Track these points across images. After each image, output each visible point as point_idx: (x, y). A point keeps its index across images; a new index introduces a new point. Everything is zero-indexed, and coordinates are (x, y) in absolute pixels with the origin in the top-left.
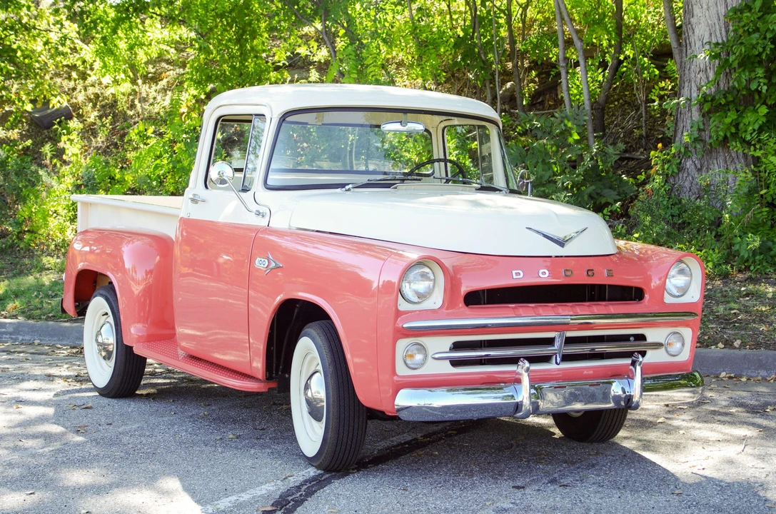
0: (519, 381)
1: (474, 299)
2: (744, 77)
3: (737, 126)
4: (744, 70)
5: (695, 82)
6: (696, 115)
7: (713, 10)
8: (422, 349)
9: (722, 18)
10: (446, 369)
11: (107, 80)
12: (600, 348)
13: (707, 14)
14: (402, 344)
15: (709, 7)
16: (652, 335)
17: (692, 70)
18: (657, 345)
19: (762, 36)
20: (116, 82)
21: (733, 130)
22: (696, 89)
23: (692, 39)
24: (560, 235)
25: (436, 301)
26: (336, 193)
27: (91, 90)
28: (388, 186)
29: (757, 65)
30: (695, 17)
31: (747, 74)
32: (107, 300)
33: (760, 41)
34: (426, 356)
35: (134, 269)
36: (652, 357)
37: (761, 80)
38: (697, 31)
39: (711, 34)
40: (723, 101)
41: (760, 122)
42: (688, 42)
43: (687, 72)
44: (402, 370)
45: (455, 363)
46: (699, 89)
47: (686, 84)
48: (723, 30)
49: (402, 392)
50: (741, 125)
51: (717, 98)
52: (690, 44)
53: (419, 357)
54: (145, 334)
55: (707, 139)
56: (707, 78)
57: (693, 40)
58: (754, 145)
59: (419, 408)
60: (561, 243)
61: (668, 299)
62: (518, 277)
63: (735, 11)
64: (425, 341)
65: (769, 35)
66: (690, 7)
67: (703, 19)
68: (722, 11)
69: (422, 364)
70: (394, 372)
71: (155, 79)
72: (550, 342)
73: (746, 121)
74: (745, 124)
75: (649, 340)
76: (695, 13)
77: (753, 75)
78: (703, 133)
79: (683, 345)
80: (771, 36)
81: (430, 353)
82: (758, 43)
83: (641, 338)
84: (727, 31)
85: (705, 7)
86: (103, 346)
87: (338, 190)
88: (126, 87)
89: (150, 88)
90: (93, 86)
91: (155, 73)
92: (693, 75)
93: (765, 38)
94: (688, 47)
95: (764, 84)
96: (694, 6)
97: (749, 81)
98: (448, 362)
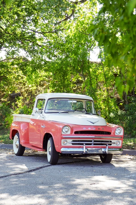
0: (83, 148)
1: (76, 133)
8: (66, 141)
10: (71, 145)
11: (30, 86)
12: (103, 143)
14: (63, 140)
16: (113, 141)
18: (114, 143)
20: (32, 86)
24: (93, 122)
25: (69, 133)
27: (26, 88)
28: (67, 113)
32: (18, 136)
34: (67, 142)
35: (23, 129)
36: (113, 145)
44: (62, 145)
45: (73, 144)
49: (62, 148)
53: (66, 143)
54: (24, 142)
59: (65, 151)
60: (93, 124)
62: (84, 129)
64: (67, 140)
69: (66, 144)
70: (61, 145)
71: (43, 86)
72: (91, 141)
79: (120, 143)
81: (68, 142)
83: (111, 141)
86: (17, 145)
88: (35, 88)
89: (41, 88)
90: (27, 87)
91: (43, 84)
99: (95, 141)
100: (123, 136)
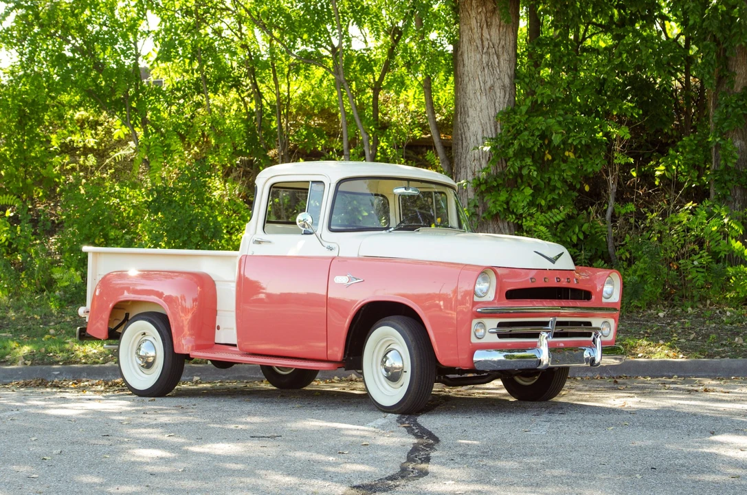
2: (517, 164)
3: (507, 203)
4: (516, 160)
5: (470, 168)
6: (471, 195)
7: (485, 112)
8: (484, 326)
9: (492, 119)
10: (495, 339)
13: (480, 115)
14: (475, 321)
15: (481, 110)
16: (596, 322)
17: (467, 159)
18: (597, 329)
19: (531, 134)
21: (505, 206)
22: (471, 174)
23: (468, 134)
24: (551, 256)
25: (491, 296)
26: (382, 234)
29: (525, 156)
30: (470, 117)
31: (519, 162)
33: (531, 138)
37: (531, 167)
38: (472, 128)
39: (483, 131)
40: (495, 184)
41: (528, 200)
42: (463, 136)
43: (463, 160)
44: (474, 340)
45: (500, 336)
46: (474, 174)
47: (463, 170)
48: (493, 128)
49: (478, 352)
50: (511, 203)
51: (489, 181)
52: (466, 138)
53: (482, 331)
55: (481, 214)
56: (481, 165)
57: (468, 136)
58: (525, 218)
59: (485, 361)
60: (553, 261)
61: (604, 300)
63: (504, 113)
64: (484, 321)
65: (537, 133)
66: (466, 109)
67: (477, 119)
68: (493, 113)
69: (484, 336)
70: (470, 340)
72: (546, 324)
73: (515, 199)
74: (514, 202)
75: (594, 325)
76: (470, 114)
77: (524, 164)
78: (477, 209)
79: (610, 329)
80: (539, 134)
81: (487, 329)
82: (529, 139)
83: (589, 324)
84: (496, 129)
85: (478, 109)
86: (144, 358)
87: (384, 232)
92: (468, 163)
93: (533, 135)
94: (464, 141)
95: (535, 170)
96: (469, 109)
97: (521, 168)
98: (496, 335)
99: (559, 324)
100: (620, 304)
